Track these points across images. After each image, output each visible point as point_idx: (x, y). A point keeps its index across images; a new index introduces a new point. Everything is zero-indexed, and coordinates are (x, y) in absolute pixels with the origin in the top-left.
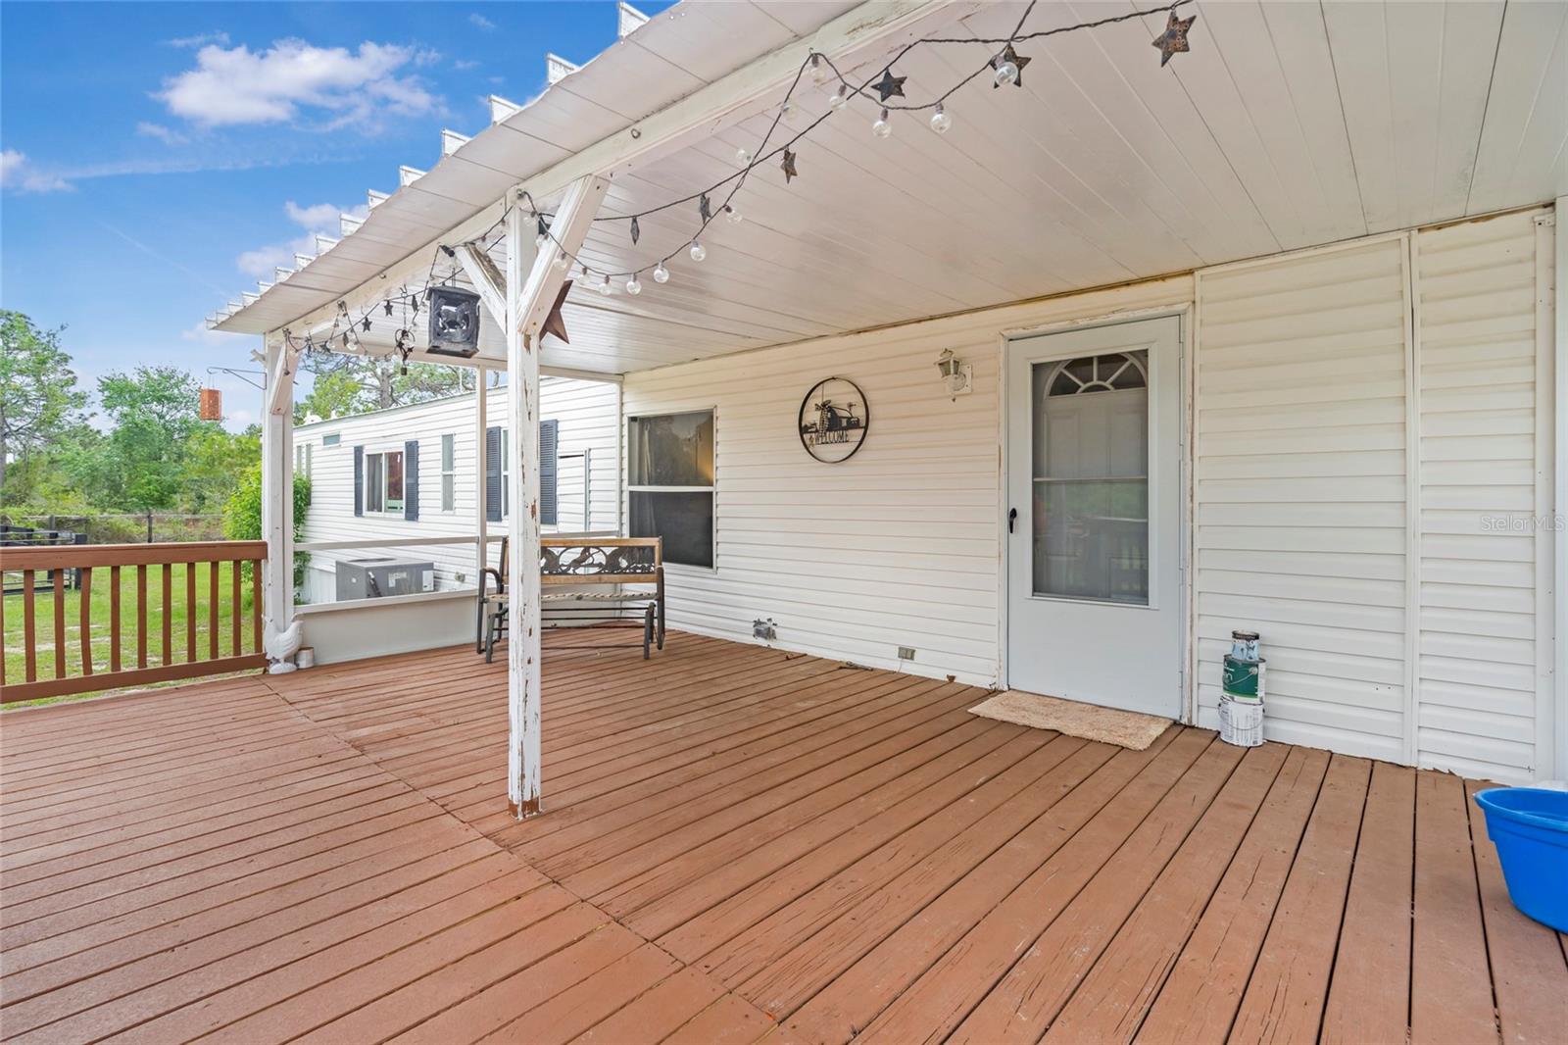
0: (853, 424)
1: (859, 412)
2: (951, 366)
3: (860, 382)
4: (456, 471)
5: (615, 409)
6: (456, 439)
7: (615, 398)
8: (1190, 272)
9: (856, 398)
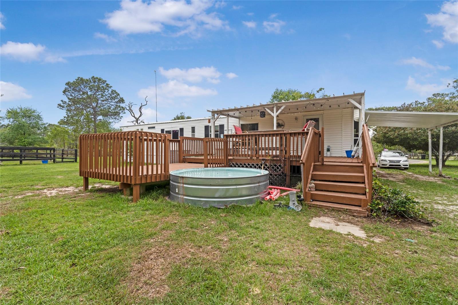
0: (282, 125)
1: (283, 124)
2: (296, 119)
3: (284, 120)
4: (195, 133)
5: (238, 123)
6: (195, 127)
7: (238, 121)
8: (323, 110)
9: (282, 122)
